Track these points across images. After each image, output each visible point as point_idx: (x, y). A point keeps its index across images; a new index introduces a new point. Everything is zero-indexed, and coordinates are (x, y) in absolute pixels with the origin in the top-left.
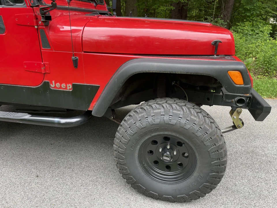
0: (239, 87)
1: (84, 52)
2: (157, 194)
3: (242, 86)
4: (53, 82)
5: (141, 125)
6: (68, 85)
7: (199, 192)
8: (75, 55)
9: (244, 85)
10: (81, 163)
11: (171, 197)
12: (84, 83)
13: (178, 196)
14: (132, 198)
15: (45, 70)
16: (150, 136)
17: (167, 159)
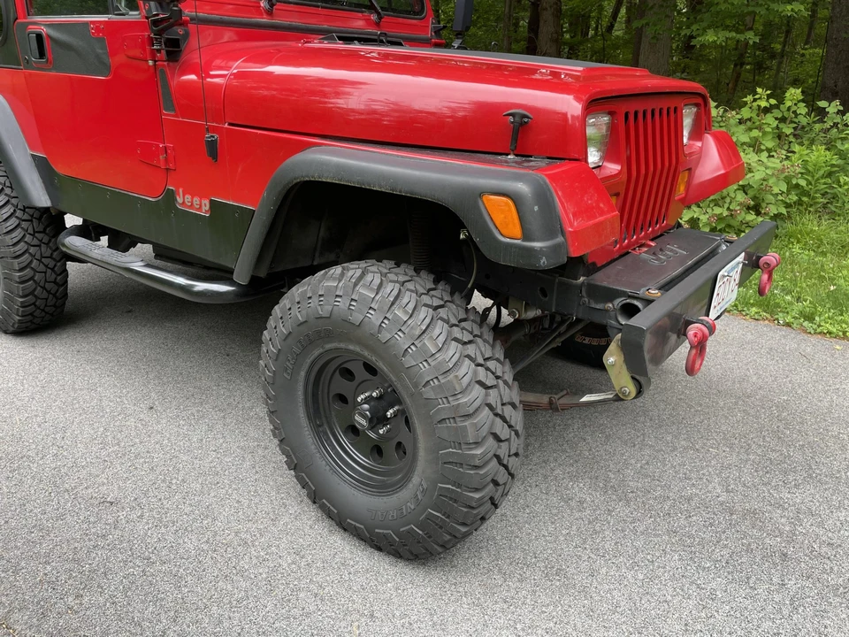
0: (508, 243)
1: (230, 124)
2: (336, 511)
3: (516, 241)
4: (181, 190)
5: (299, 316)
6: (203, 202)
7: (420, 532)
8: (214, 130)
9: (523, 240)
10: (251, 409)
11: (362, 527)
12: (229, 200)
13: (377, 530)
14: (294, 508)
15: (166, 160)
16: (321, 350)
17: (362, 422)
